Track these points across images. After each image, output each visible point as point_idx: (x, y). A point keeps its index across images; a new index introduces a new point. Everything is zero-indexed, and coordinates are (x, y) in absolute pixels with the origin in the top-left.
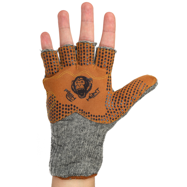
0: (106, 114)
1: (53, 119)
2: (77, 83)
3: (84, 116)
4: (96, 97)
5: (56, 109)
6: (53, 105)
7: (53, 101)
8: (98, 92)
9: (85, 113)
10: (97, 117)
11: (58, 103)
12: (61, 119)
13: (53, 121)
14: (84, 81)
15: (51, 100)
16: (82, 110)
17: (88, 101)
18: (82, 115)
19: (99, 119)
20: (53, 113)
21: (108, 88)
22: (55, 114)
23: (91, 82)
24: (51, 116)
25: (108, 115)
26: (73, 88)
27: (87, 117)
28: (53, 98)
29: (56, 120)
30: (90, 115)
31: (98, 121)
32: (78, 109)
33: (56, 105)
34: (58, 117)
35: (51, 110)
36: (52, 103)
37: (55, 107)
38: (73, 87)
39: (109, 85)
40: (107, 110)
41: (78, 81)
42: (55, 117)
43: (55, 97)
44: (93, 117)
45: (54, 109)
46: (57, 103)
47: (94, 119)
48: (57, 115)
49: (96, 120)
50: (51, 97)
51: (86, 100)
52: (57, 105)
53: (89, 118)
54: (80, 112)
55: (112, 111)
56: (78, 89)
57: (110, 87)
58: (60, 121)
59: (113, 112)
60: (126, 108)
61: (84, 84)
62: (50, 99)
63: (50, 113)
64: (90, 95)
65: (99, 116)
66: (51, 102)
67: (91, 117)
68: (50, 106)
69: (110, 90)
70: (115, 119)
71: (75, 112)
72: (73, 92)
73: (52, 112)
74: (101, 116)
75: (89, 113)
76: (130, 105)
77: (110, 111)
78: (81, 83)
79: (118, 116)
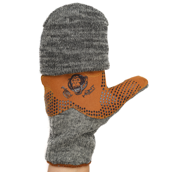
0: (101, 110)
1: (50, 113)
2: (73, 80)
3: (80, 111)
4: (91, 94)
5: (53, 104)
6: (50, 101)
7: (50, 97)
8: (93, 88)
9: (81, 109)
10: (92, 112)
11: (56, 99)
12: (58, 113)
13: (50, 115)
14: (80, 79)
15: (49, 96)
16: (78, 106)
17: (84, 97)
18: (79, 110)
19: (94, 114)
20: (51, 108)
21: (102, 84)
22: (52, 109)
23: (87, 80)
24: (49, 110)
25: (102, 111)
26: (70, 86)
27: (82, 112)
28: (50, 95)
29: (53, 115)
30: (86, 110)
31: (93, 116)
32: (75, 105)
33: (53, 101)
34: (55, 112)
35: (49, 105)
36: (50, 99)
37: (52, 102)
38: (69, 84)
39: (103, 81)
40: (102, 106)
41: (74, 79)
42: (52, 112)
43: (52, 93)
44: (88, 112)
45: (52, 104)
46: (54, 99)
47: (89, 114)
48: (54, 110)
49: (92, 115)
50: (49, 93)
51: (82, 97)
52: (55, 101)
53: (85, 113)
54: (76, 108)
55: (107, 107)
56: (74, 87)
57: (104, 83)
58: (57, 115)
59: (107, 109)
60: (119, 105)
61: (80, 81)
62: (48, 94)
63: (48, 107)
64: (86, 92)
65: (94, 112)
66: (49, 97)
67: (87, 112)
68: (48, 101)
69: (104, 86)
70: (108, 114)
71: (71, 107)
72: (70, 89)
73: (49, 106)
74: (96, 111)
75: (85, 108)
76: (123, 103)
77: (104, 107)
78: (77, 81)
79: (112, 112)
